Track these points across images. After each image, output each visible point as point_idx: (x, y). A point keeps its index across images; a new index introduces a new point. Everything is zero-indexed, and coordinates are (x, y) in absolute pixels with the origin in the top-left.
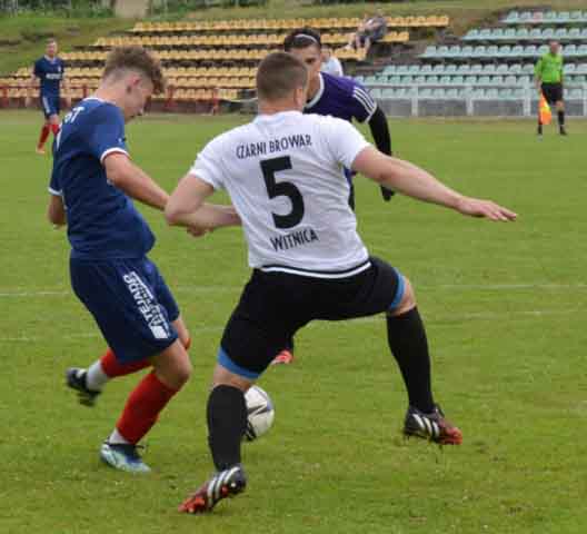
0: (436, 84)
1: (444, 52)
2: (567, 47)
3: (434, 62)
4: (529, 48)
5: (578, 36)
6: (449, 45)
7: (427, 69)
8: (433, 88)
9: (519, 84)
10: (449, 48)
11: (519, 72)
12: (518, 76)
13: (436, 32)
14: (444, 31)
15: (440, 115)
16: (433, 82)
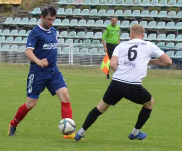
0: (12, 42)
1: (18, 21)
2: (98, 21)
3: (11, 27)
4: (73, 21)
5: (105, 15)
6: (22, 17)
7: (7, 32)
8: (11, 44)
9: (66, 44)
10: (21, 19)
11: (66, 36)
12: (65, 39)
13: (13, 8)
14: (19, 8)
15: (15, 62)
16: (11, 40)
